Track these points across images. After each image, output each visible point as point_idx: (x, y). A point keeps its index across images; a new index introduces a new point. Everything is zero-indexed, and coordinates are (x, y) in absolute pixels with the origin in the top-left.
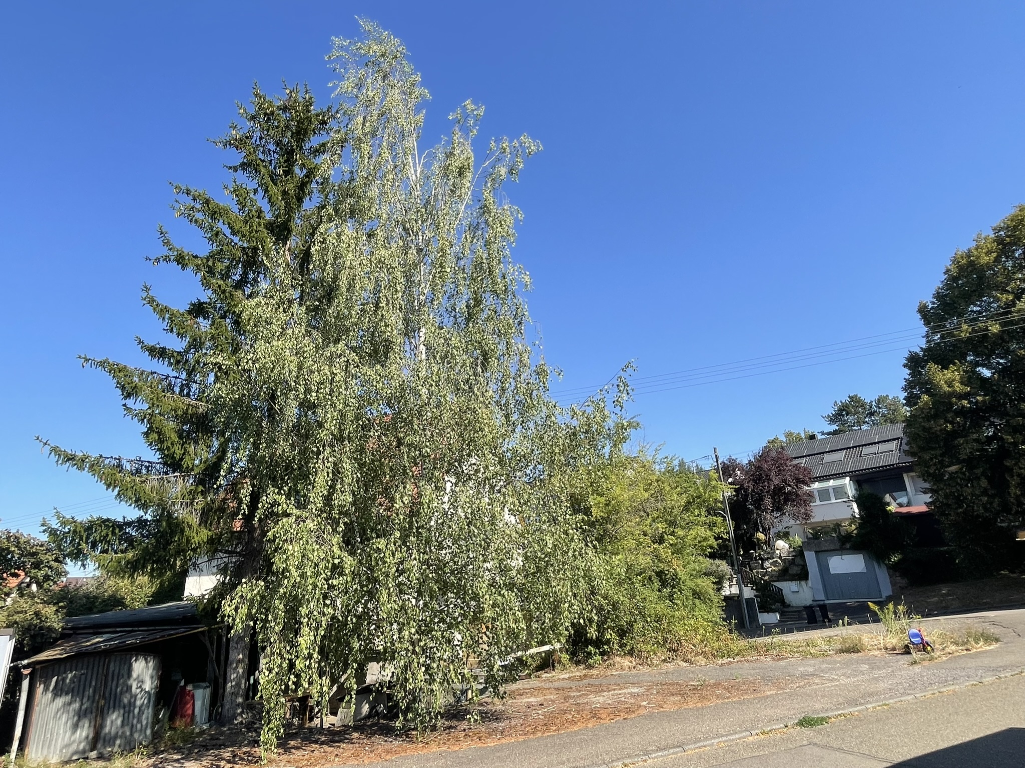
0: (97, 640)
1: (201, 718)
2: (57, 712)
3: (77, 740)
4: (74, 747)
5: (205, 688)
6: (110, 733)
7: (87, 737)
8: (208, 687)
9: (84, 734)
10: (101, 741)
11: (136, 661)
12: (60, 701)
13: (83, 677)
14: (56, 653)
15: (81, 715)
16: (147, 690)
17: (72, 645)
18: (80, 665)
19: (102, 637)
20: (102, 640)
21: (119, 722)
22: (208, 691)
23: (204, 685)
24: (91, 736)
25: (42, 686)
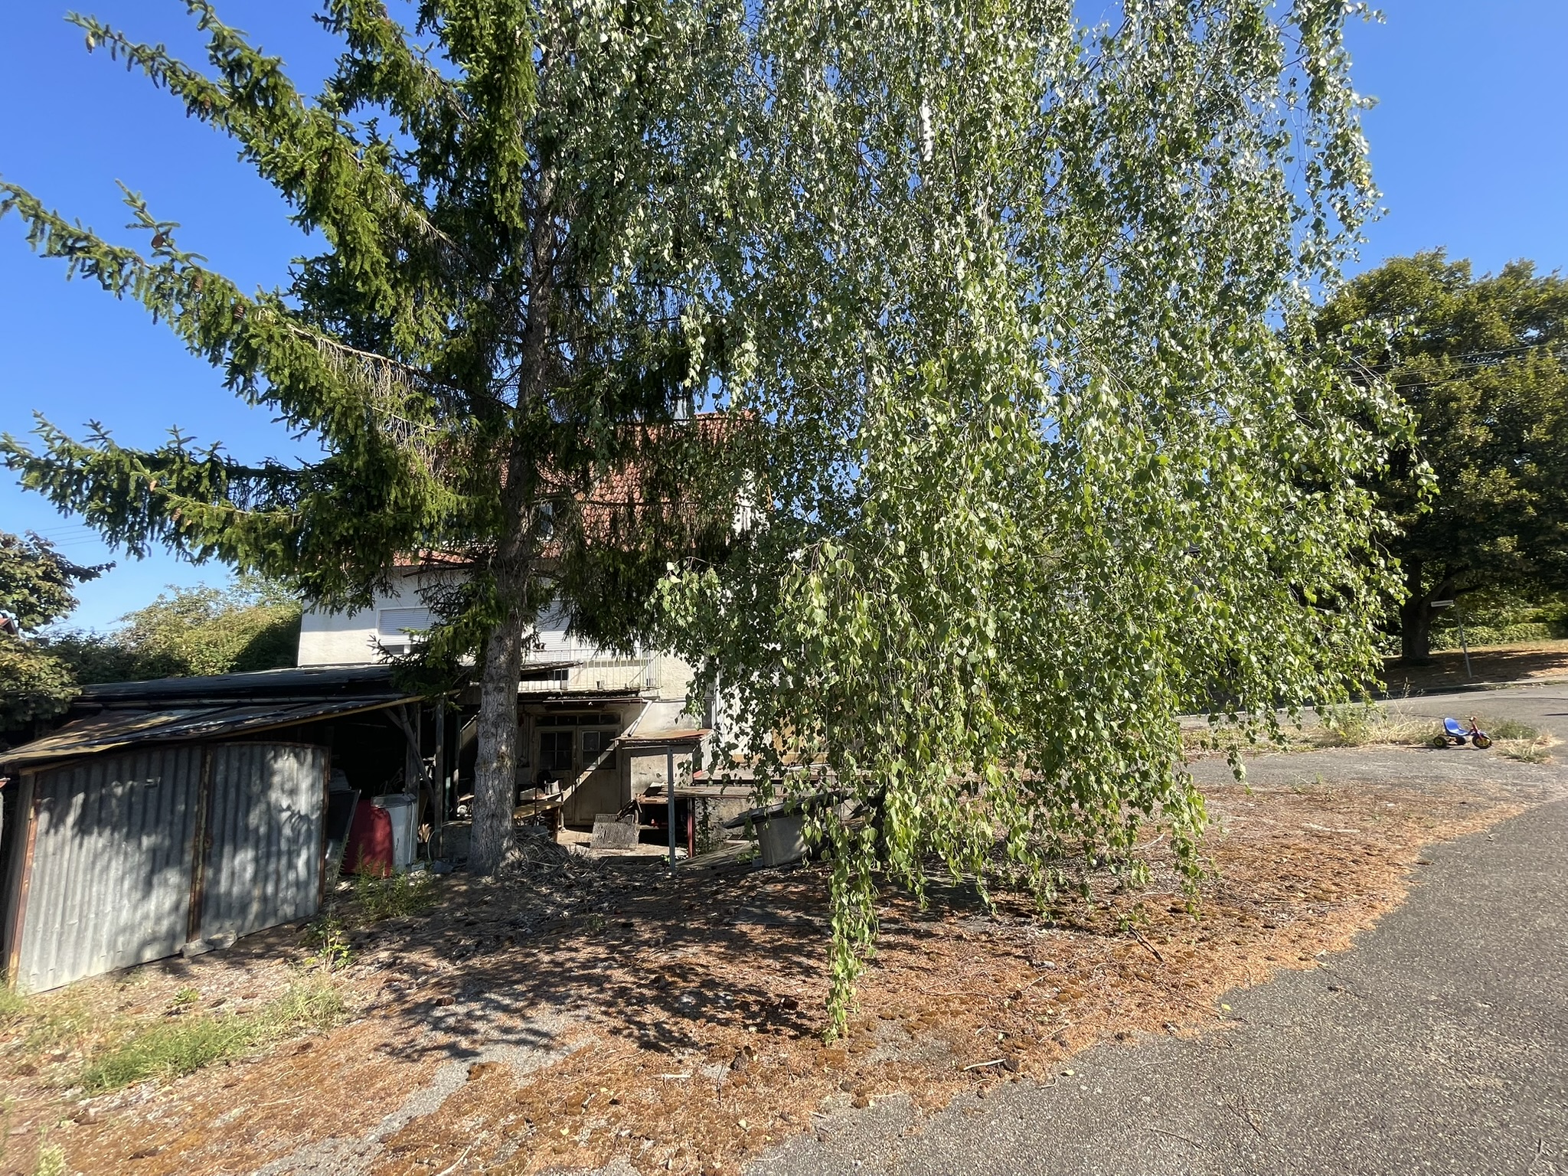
0: (164, 719)
1: (406, 856)
2: (94, 863)
3: (152, 915)
4: (148, 928)
5: (409, 803)
6: (229, 893)
7: (176, 907)
8: (414, 801)
9: (168, 903)
10: (211, 912)
11: (275, 758)
12: (96, 841)
13: (153, 794)
14: (69, 741)
15: (158, 861)
16: (303, 813)
17: (103, 729)
18: (141, 767)
19: (171, 715)
20: (172, 719)
21: (250, 871)
22: (415, 807)
23: (407, 797)
24: (185, 905)
25: (44, 817)
